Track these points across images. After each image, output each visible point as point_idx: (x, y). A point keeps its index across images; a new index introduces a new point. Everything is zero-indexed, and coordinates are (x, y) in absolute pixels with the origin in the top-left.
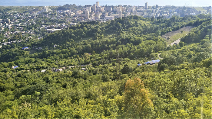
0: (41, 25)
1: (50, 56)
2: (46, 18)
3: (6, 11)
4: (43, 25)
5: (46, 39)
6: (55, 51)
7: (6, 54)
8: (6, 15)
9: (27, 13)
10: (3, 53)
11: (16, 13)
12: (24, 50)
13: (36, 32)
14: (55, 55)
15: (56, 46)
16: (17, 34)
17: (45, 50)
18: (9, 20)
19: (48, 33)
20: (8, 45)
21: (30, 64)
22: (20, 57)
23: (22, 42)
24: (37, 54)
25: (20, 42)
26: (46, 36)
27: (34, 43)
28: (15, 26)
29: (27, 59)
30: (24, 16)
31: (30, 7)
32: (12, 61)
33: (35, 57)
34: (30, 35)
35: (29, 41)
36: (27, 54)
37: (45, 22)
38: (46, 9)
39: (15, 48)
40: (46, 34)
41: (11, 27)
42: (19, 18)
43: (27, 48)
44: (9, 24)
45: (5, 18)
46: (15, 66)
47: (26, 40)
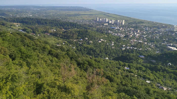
0: (164, 41)
1: (160, 72)
2: (171, 36)
3: (140, 23)
4: (166, 42)
5: (163, 54)
6: (167, 69)
7: (125, 56)
8: (138, 27)
9: (155, 28)
10: (123, 54)
11: (146, 27)
12: (140, 57)
13: (156, 46)
14: (165, 72)
15: (170, 64)
16: (140, 43)
17: (158, 64)
18: (139, 31)
19: (168, 50)
20: (130, 50)
21: (140, 70)
22: (134, 62)
23: (141, 50)
24: (149, 65)
25: (140, 50)
26: (164, 52)
27: (151, 55)
28: (141, 36)
29: (139, 66)
30: (152, 30)
31: (160, 24)
32: (127, 62)
33: (146, 67)
34: (150, 47)
35: (147, 51)
36: (141, 62)
37: (169, 40)
38: (174, 28)
39: (133, 53)
40: (165, 50)
41: (138, 36)
42: (147, 31)
43: (143, 57)
44: (137, 34)
45: (136, 28)
46: (127, 67)
47: (145, 50)
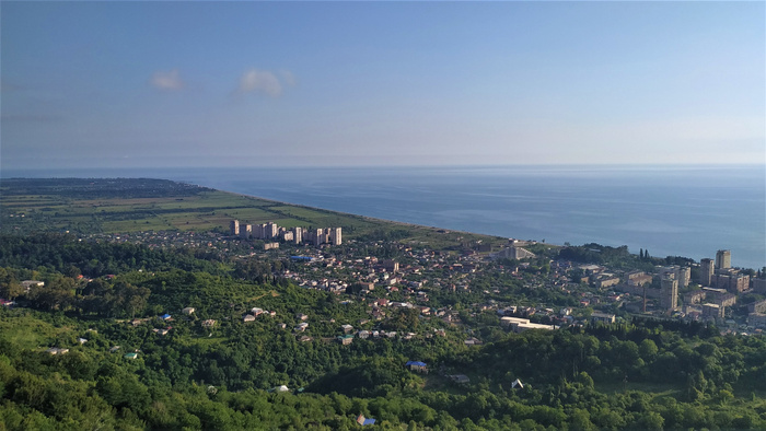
0: (488, 297)
1: (487, 418)
2: (508, 277)
3: (398, 237)
4: (493, 301)
5: (490, 349)
6: (511, 404)
7: (356, 369)
8: (394, 249)
9: (453, 253)
10: (347, 361)
11: (419, 248)
12: (409, 369)
13: (463, 319)
14: (507, 418)
15: (518, 385)
16: (406, 311)
17: (478, 389)
18: (397, 266)
19: (504, 330)
20: (370, 342)
21: (415, 424)
22: (392, 390)
23: (412, 340)
24: (445, 396)
25: (407, 341)
26: (494, 340)
27: (448, 355)
28: (408, 285)
29: (410, 404)
30: (441, 260)
31: (468, 236)
32: (366, 396)
33: (437, 406)
34: (441, 325)
35: (433, 342)
36: (415, 387)
37: (502, 293)
38: (514, 250)
39: (385, 356)
40: (496, 331)
41: (396, 285)
42: (426, 265)
43: (421, 366)
44: (391, 278)
45: (386, 257)
46: (367, 418)
47: (427, 340)
